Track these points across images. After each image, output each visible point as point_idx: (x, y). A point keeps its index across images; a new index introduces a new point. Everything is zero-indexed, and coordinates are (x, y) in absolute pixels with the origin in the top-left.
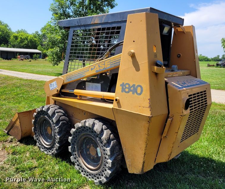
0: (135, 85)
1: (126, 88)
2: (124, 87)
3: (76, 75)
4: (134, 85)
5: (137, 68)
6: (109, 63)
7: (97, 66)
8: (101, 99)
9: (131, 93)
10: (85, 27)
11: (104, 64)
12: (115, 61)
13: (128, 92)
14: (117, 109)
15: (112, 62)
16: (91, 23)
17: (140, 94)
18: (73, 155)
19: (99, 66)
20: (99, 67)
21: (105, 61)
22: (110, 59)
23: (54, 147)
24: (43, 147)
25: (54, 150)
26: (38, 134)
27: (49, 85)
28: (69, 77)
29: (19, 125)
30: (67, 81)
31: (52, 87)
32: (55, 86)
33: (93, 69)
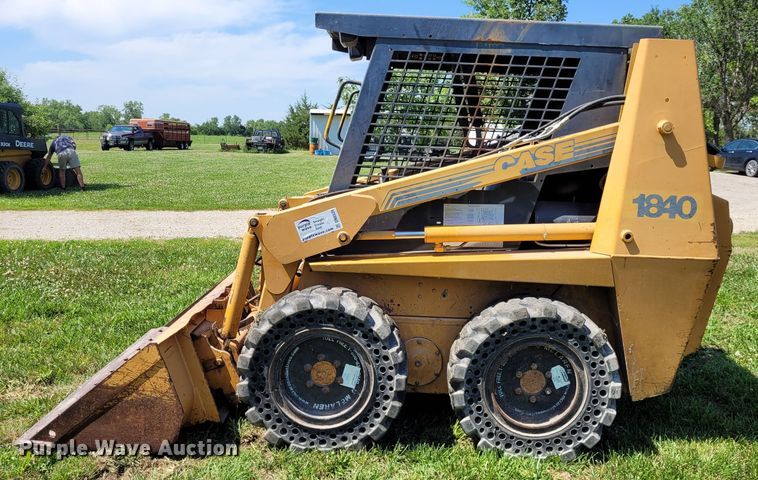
0: (675, 197)
1: (650, 205)
2: (646, 205)
4: (672, 199)
5: (680, 159)
6: (572, 149)
7: (527, 158)
8: (504, 243)
9: (665, 216)
10: (445, 45)
11: (553, 152)
12: (590, 145)
13: (658, 215)
14: (625, 258)
15: (581, 147)
16: (476, 39)
17: (690, 216)
18: (471, 412)
21: (556, 144)
22: (573, 139)
23: (372, 415)
24: (305, 435)
25: (372, 426)
26: (272, 397)
27: (297, 223)
28: (405, 192)
29: (164, 389)
30: (393, 205)
31: (313, 231)
32: (328, 223)
33: (511, 165)
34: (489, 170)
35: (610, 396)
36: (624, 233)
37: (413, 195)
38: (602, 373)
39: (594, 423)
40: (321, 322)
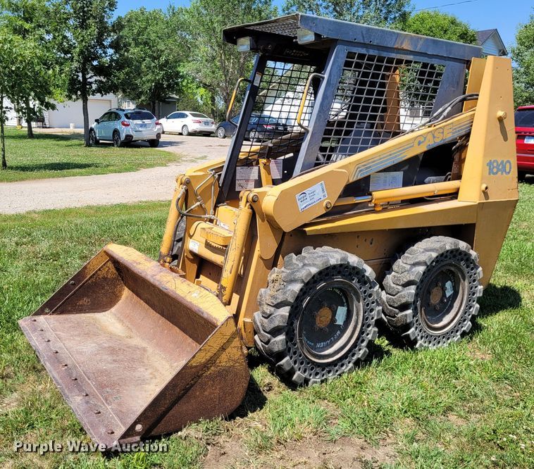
0: (503, 161)
1: (494, 167)
2: (492, 167)
3: (384, 158)
5: (505, 137)
6: (451, 130)
7: (430, 136)
9: (499, 173)
11: (443, 133)
12: (460, 127)
13: (496, 173)
14: (483, 203)
15: (455, 129)
16: (395, 47)
17: (509, 173)
19: (433, 135)
20: (434, 137)
21: (445, 126)
22: (452, 123)
23: (359, 342)
24: (318, 370)
25: (360, 350)
26: (298, 345)
27: (297, 196)
28: (365, 165)
29: (236, 357)
30: (357, 176)
31: (308, 202)
32: (318, 194)
33: (423, 142)
34: (411, 147)
35: (478, 295)
36: (484, 187)
37: (370, 167)
38: (474, 281)
39: (469, 315)
40: (333, 275)
